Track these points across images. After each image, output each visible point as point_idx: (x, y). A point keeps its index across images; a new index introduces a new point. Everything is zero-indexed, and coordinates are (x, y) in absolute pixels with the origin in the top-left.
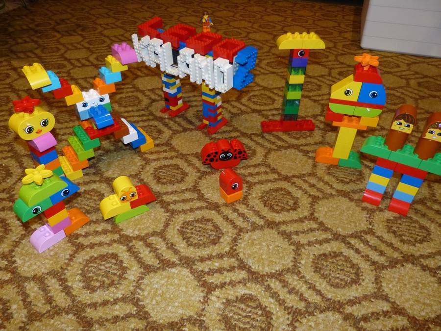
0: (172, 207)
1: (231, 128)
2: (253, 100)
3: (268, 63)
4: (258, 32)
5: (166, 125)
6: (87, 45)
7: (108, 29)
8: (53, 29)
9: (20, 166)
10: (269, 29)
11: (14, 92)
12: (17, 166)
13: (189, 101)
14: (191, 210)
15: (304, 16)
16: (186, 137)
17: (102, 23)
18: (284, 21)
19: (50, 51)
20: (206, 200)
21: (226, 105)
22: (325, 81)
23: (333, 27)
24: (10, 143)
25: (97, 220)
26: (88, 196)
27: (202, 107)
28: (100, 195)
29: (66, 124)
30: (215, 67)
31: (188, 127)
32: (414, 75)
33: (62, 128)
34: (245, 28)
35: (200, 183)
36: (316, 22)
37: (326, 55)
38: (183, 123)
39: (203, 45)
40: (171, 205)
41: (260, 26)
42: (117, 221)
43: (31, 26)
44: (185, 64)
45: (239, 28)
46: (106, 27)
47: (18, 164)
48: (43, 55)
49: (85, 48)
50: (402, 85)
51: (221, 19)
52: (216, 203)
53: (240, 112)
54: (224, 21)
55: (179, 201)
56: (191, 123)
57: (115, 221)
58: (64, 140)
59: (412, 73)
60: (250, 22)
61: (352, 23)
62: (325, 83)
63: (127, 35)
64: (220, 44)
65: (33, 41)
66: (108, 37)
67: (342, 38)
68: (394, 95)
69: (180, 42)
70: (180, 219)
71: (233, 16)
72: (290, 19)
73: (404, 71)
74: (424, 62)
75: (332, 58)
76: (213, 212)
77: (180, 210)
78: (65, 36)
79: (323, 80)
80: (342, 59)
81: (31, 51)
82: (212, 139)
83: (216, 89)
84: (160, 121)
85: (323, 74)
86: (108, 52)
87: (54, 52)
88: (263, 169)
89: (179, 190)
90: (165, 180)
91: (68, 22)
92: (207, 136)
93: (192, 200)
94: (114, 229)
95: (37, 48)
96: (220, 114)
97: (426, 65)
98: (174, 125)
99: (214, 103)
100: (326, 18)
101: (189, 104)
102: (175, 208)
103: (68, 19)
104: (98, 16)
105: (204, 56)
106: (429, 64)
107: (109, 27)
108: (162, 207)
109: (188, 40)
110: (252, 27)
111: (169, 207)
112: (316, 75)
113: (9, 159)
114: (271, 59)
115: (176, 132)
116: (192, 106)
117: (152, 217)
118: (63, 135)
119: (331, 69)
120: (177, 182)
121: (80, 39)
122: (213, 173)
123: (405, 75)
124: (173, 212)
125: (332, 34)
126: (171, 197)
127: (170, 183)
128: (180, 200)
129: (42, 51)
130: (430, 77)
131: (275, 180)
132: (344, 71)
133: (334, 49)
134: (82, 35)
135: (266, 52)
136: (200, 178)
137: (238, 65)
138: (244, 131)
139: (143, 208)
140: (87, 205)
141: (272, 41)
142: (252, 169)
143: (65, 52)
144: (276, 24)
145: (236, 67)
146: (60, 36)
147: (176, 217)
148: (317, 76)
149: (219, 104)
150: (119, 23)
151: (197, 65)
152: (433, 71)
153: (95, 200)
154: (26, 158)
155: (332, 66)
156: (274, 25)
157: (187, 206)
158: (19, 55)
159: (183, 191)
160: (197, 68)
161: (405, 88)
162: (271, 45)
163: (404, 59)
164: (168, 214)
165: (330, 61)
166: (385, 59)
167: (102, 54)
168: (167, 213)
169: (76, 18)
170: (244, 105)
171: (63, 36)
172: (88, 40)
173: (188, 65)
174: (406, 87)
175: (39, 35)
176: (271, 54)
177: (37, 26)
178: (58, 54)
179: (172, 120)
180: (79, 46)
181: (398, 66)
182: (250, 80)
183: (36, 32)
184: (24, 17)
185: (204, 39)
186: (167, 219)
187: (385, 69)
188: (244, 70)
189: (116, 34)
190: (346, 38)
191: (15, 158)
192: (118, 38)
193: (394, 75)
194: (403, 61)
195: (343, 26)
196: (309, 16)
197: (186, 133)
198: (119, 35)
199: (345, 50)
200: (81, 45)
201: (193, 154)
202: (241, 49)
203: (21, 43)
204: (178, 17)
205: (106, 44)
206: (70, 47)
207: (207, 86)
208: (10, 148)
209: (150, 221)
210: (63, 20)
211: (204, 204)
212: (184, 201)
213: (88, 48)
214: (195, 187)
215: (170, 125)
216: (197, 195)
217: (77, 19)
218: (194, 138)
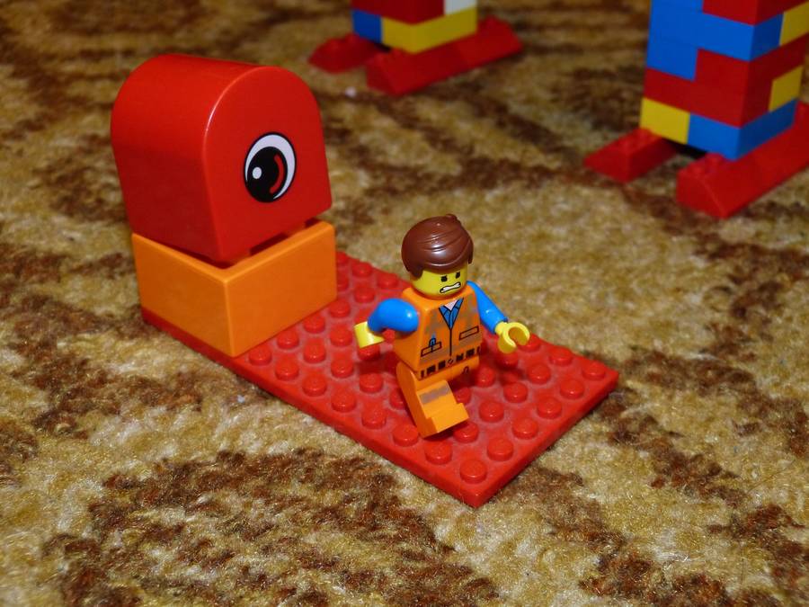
31: (512, 156)
38: (471, 130)
56: (531, 132)
82: (724, 251)
98: (393, 138)
179: (386, 110)
197: (490, 196)
215: (364, 139)
218: (560, 231)
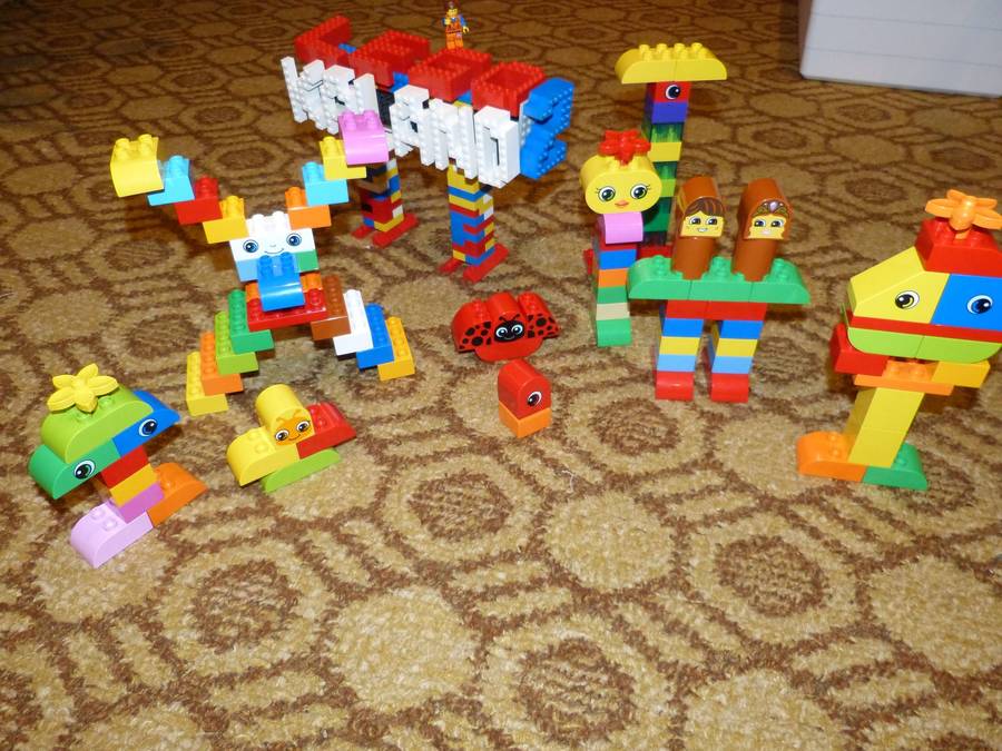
0: (392, 451)
1: (517, 269)
2: (564, 202)
3: (593, 116)
4: (566, 47)
5: (368, 266)
6: (173, 87)
7: (220, 48)
8: (92, 51)
9: (35, 371)
10: (592, 39)
11: (9, 201)
12: (27, 372)
13: (418, 210)
14: (437, 457)
15: (669, 8)
16: (415, 290)
17: (205, 34)
18: (625, 19)
19: (87, 102)
20: (468, 433)
21: (502, 216)
22: (725, 154)
23: (737, 31)
24: (8, 318)
25: (221, 487)
26: (198, 434)
27: (449, 222)
28: (224, 430)
29: (136, 270)
30: (479, 128)
31: (419, 268)
32: (921, 134)
33: (128, 281)
34: (537, 38)
35: (452, 395)
36: (696, 21)
37: (724, 95)
38: (407, 259)
39: (449, 79)
40: (390, 447)
41: (571, 33)
42: (269, 488)
43: (39, 45)
44: (407, 123)
45: (522, 39)
46: (215, 43)
47: (30, 368)
48: (70, 113)
49: (169, 93)
50: (897, 159)
51: (479, 19)
52: (492, 438)
53: (534, 230)
54: (487, 23)
55: (407, 438)
56: (424, 258)
57: (263, 489)
58: (133, 308)
59: (918, 130)
60: (547, 24)
61: (778, 21)
62: (725, 159)
63: (267, 61)
64: (487, 75)
65: (46, 81)
66: (220, 67)
67: (757, 56)
68: (879, 181)
69: (394, 74)
70: (413, 477)
71: (509, 12)
72: (639, 15)
73: (901, 126)
74: (942, 106)
75: (737, 101)
76: (487, 458)
77: (412, 457)
78: (120, 66)
79: (721, 152)
80: (760, 103)
81: (42, 105)
82: (475, 293)
83: (483, 179)
84: (353, 258)
85: (719, 137)
86: (224, 100)
87: (96, 105)
88: (594, 358)
89: (405, 412)
90: (372, 392)
91: (125, 33)
92: (461, 289)
93: (436, 433)
94: (263, 506)
95: (55, 98)
96: (491, 235)
97: (946, 113)
98: (385, 265)
99: (478, 211)
100: (718, 10)
101: (418, 215)
102: (399, 454)
103: (125, 28)
104: (195, 18)
105: (451, 102)
106: (954, 110)
107: (221, 44)
108: (370, 453)
109: (413, 69)
110: (552, 36)
111: (385, 451)
112: (703, 141)
113: (8, 356)
114: (598, 106)
115: (390, 281)
116: (425, 221)
117: (349, 476)
118: (131, 296)
119: (735, 127)
120: (401, 395)
121: (155, 72)
122: (481, 372)
123: (901, 136)
124: (396, 463)
125: (734, 46)
126: (389, 430)
127: (384, 397)
128: (411, 434)
129: (69, 103)
130: (957, 139)
131: (623, 382)
132: (765, 131)
133: (740, 81)
134: (158, 64)
135: (588, 93)
136: (452, 384)
137: (529, 121)
138: (547, 274)
139: (327, 457)
140: (198, 455)
141: (600, 67)
142: (570, 358)
143: (123, 104)
144: (606, 27)
145: (527, 126)
146: (109, 66)
147: (404, 472)
148: (705, 144)
149: (488, 213)
150: (244, 35)
151: (435, 124)
152: (965, 126)
153: (214, 442)
154: (48, 352)
155: (739, 120)
156: (604, 29)
157: (426, 448)
158: (15, 113)
159: (415, 415)
160: (436, 132)
161: (904, 165)
162: (597, 75)
163: (899, 100)
164: (384, 468)
165: (733, 109)
166: (857, 101)
167: (211, 107)
168: (381, 464)
169: (144, 23)
170: (544, 214)
171: (114, 66)
172: (175, 75)
173: (414, 126)
174: (906, 162)
175: (58, 65)
176: (598, 97)
177: (51, 44)
178: (106, 109)
179: (380, 254)
180: (155, 90)
181: (886, 116)
182: (559, 156)
183: (52, 59)
184: (21, 26)
185: (451, 65)
186: (382, 478)
187: (857, 124)
188: (546, 134)
189: (239, 59)
190: (765, 56)
191: (22, 352)
192: (245, 70)
193: (878, 137)
194: (897, 103)
195: (758, 27)
196: (682, 8)
197: (415, 283)
198: (248, 62)
199: (767, 82)
200: (158, 86)
201: (432, 329)
202: (535, 85)
203: (19, 86)
204: (381, 15)
205: (217, 84)
206: (134, 93)
207: (461, 171)
208: (9, 331)
209: (344, 484)
210: (112, 30)
211: (466, 443)
212: (419, 437)
213: (176, 95)
214: (441, 403)
215: (377, 266)
216: (447, 423)
217: (146, 27)
218: (433, 292)
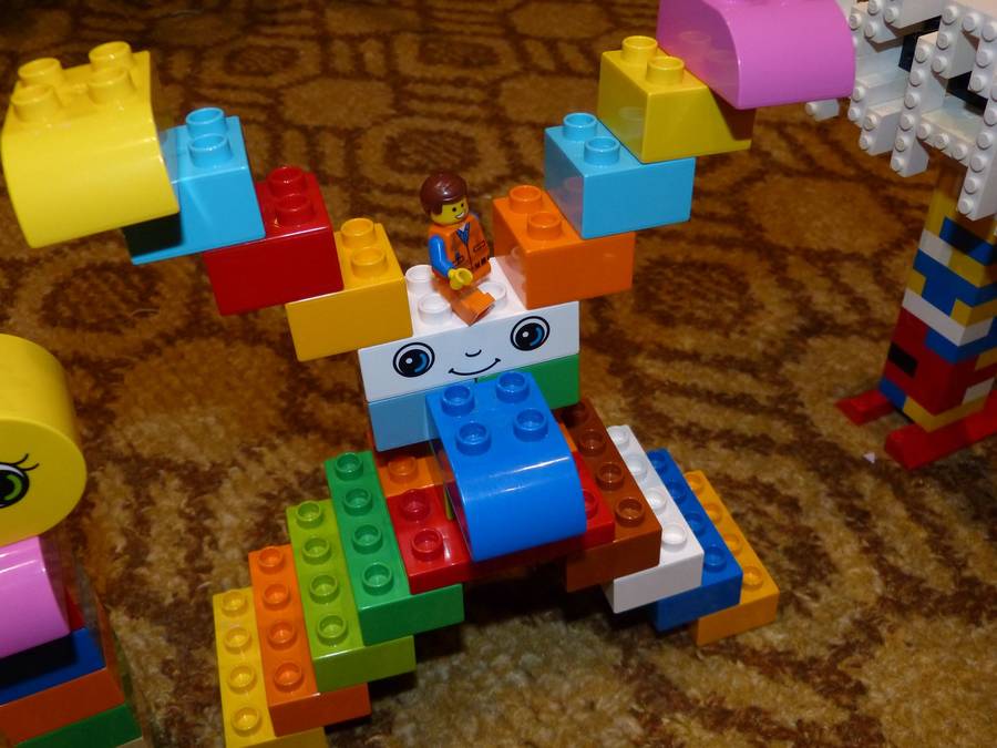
38: (967, 539)
115: (905, 597)
143: (519, 6)
215: (880, 527)
